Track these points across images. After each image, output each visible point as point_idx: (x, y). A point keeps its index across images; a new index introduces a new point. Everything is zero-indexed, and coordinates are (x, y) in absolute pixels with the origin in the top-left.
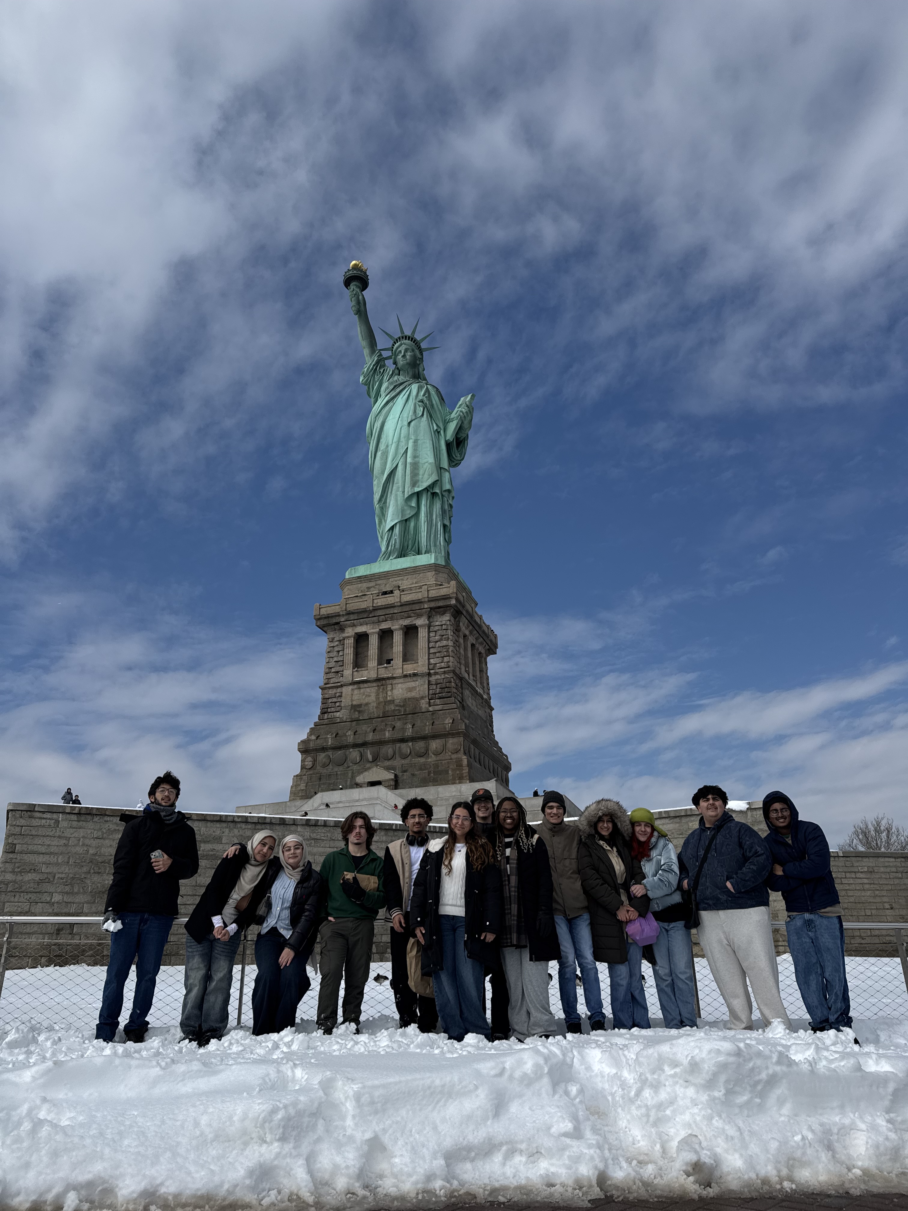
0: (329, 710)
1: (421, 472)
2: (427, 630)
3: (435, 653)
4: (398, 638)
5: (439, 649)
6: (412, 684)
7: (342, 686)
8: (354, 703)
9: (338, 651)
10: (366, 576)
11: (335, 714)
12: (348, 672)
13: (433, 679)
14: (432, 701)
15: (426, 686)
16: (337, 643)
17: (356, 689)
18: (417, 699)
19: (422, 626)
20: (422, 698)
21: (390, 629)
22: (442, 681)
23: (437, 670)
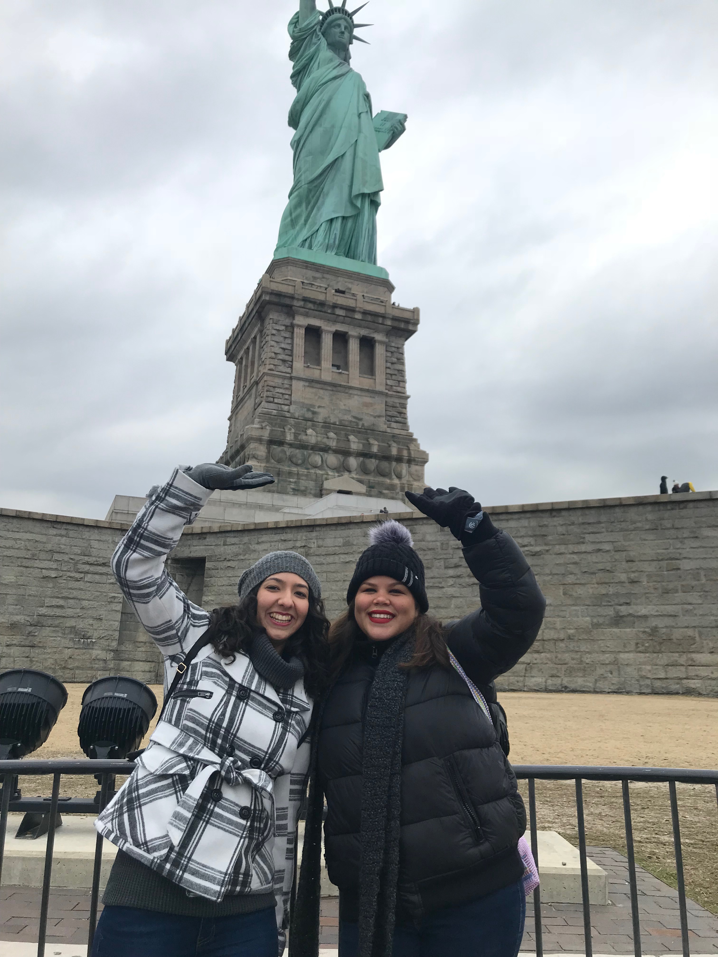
0: (276, 400)
2: (385, 348)
3: (391, 375)
4: (354, 346)
5: (396, 372)
6: (370, 400)
7: (291, 378)
8: (306, 402)
9: (285, 338)
11: (283, 406)
12: (299, 365)
13: (389, 400)
14: (388, 423)
15: (384, 406)
17: (308, 386)
18: (375, 417)
19: (381, 342)
20: (379, 416)
21: (347, 333)
22: (398, 405)
23: (394, 393)
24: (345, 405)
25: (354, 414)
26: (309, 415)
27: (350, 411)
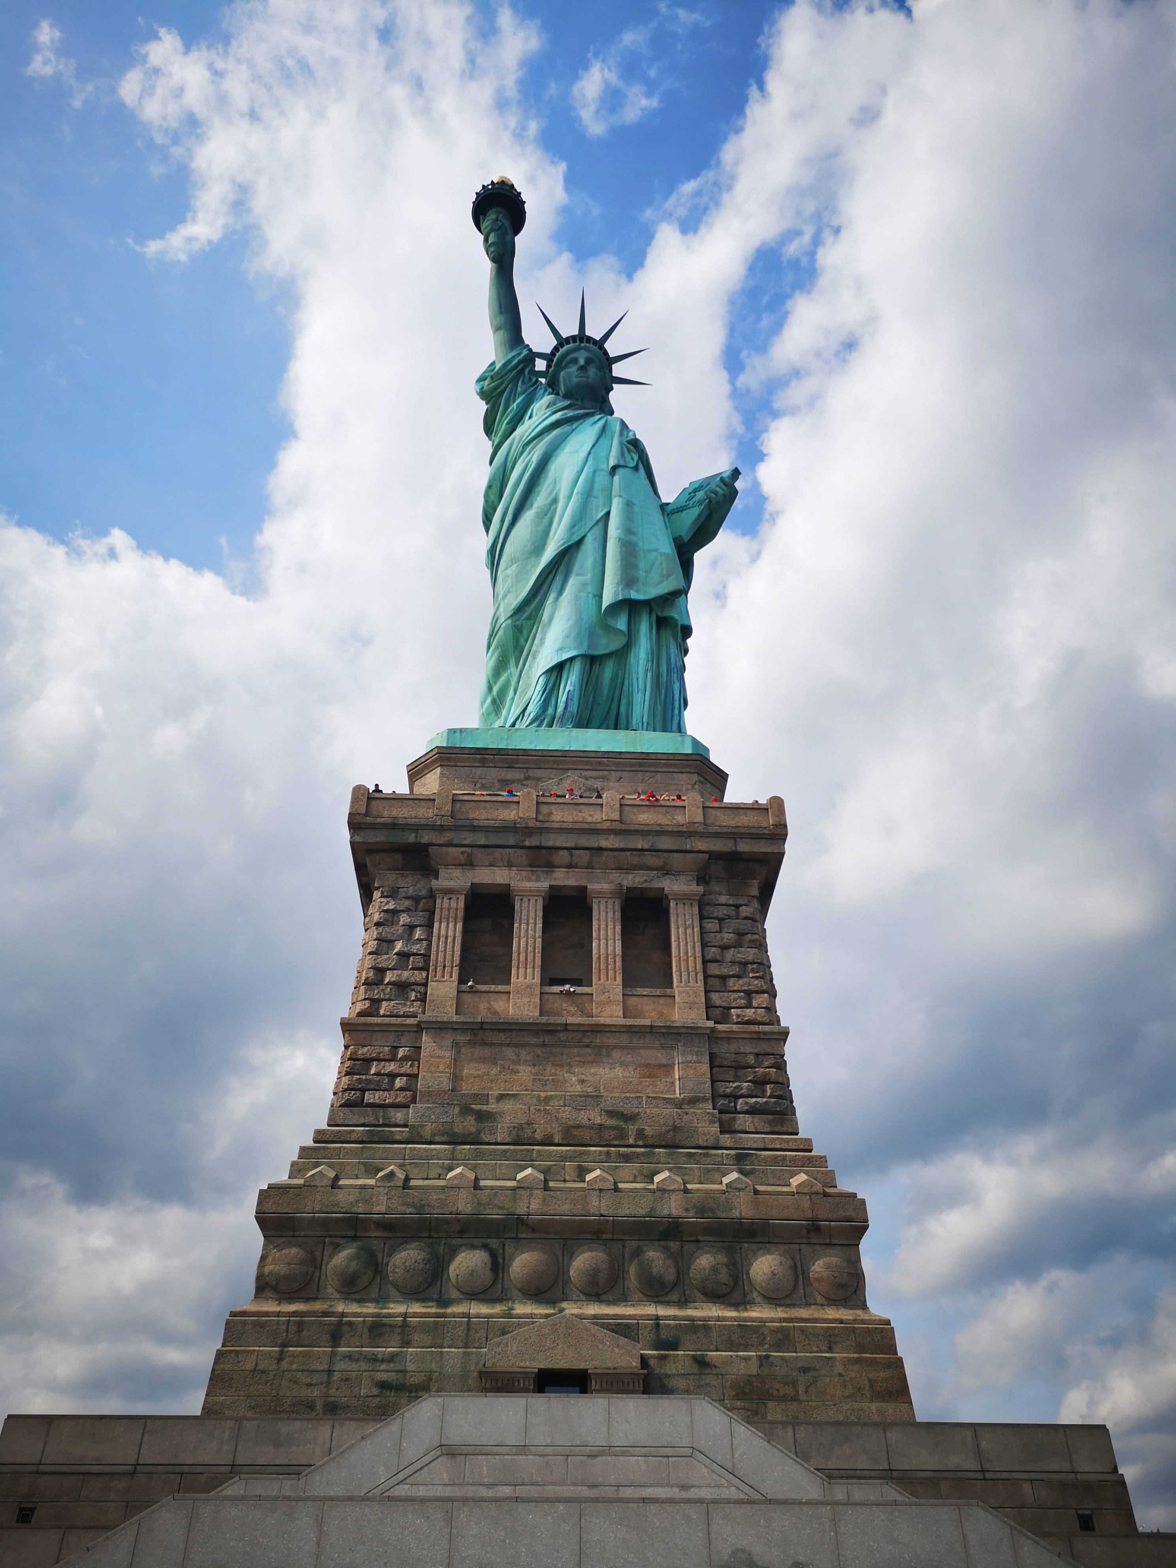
0: (369, 1097)
1: (642, 565)
2: (696, 910)
3: (724, 978)
4: (605, 920)
5: (736, 970)
6: (657, 1056)
7: (420, 1028)
8: (462, 1088)
10: (499, 752)
11: (391, 1112)
12: (443, 988)
13: (722, 1048)
14: (725, 1116)
15: (705, 1068)
16: (407, 903)
17: (470, 1043)
18: (679, 1104)
19: (683, 898)
20: (693, 1101)
21: (582, 890)
22: (751, 1059)
23: (735, 1027)
24: (583, 1081)
25: (608, 1104)
26: (469, 1124)
27: (597, 1096)
